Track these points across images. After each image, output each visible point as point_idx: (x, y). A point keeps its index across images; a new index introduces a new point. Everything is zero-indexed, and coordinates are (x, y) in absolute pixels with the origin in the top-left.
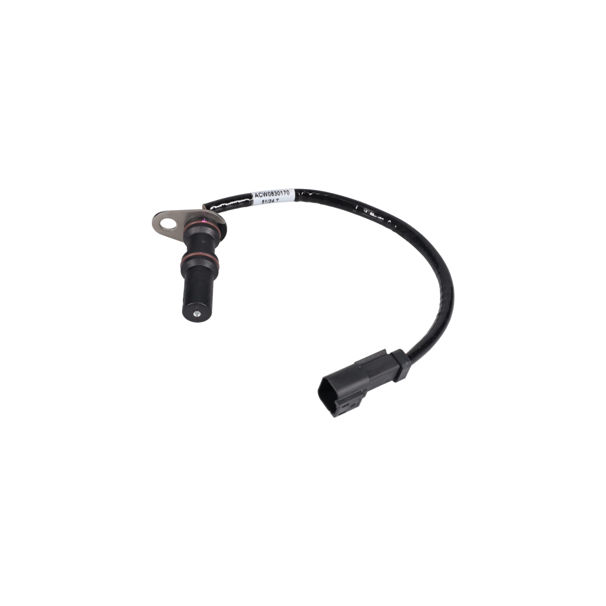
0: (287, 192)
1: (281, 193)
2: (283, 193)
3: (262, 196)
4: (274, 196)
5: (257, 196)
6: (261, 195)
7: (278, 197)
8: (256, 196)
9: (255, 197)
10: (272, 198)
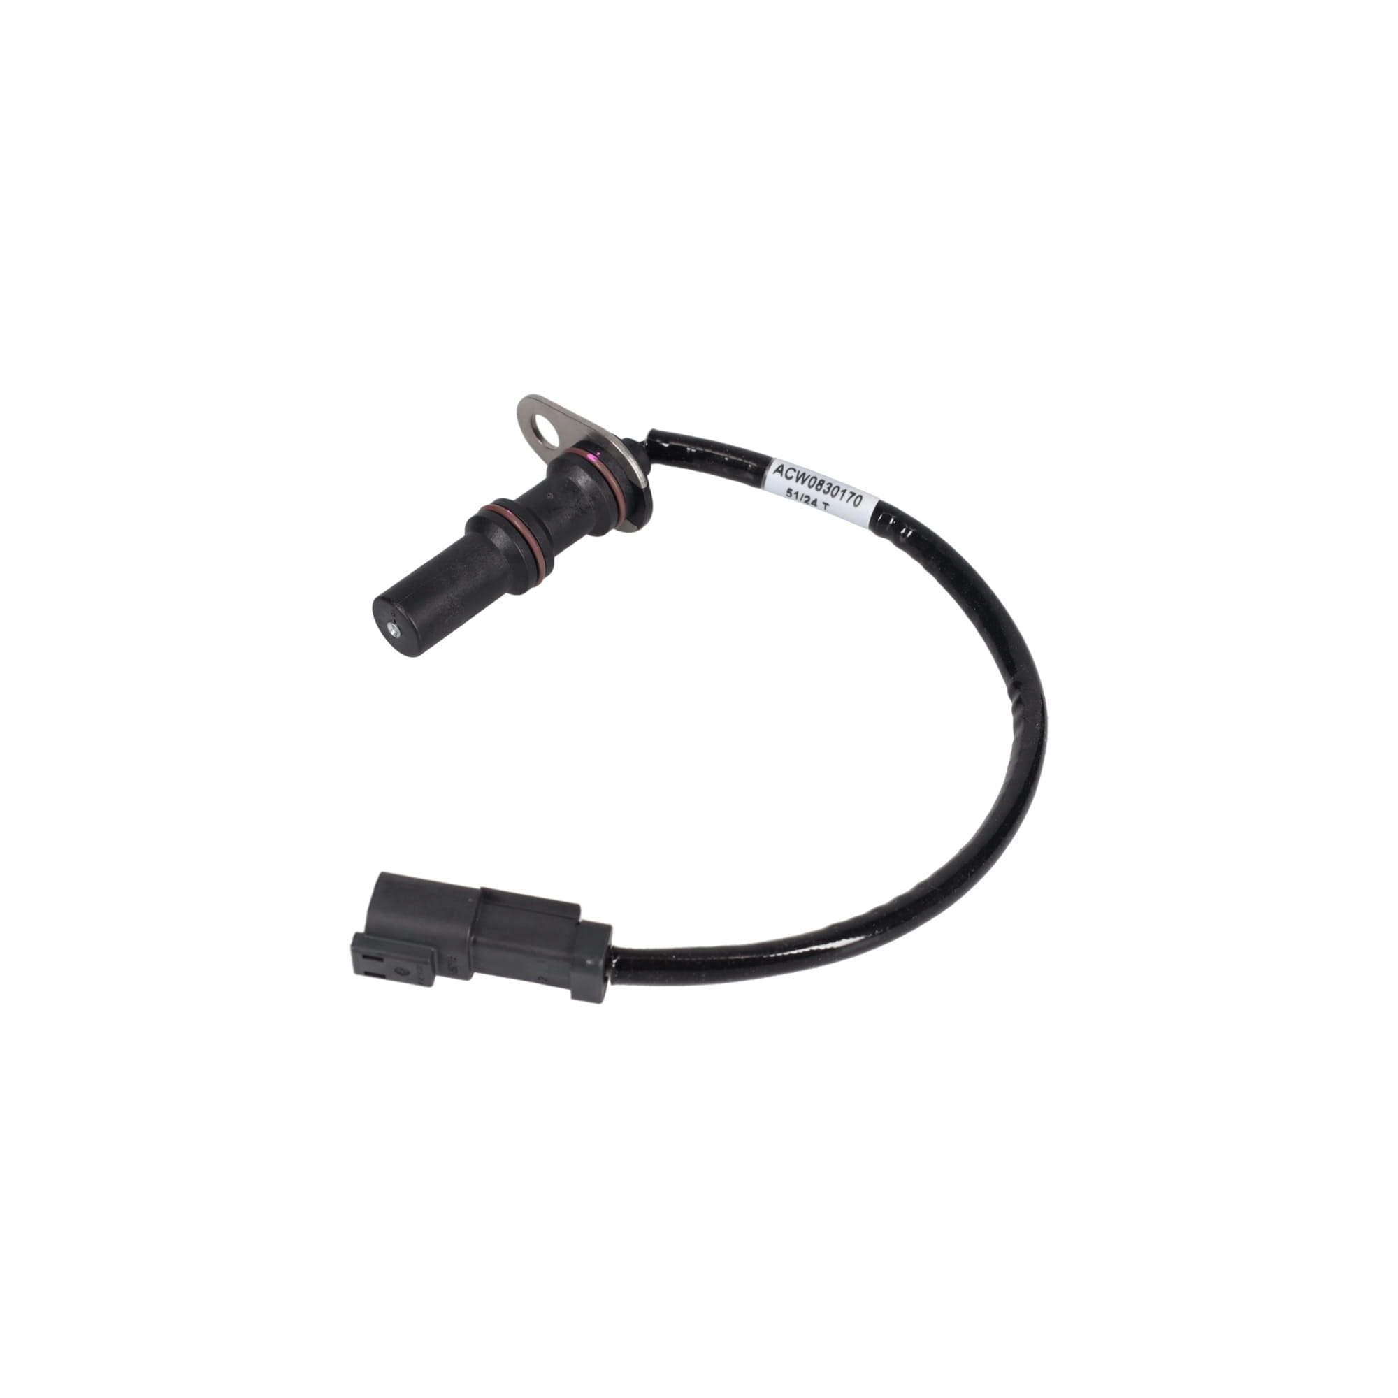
0: (857, 497)
1: (840, 494)
2: (847, 495)
3: (792, 477)
4: (821, 491)
5: (781, 472)
6: (791, 473)
7: (828, 498)
8: (777, 470)
9: (774, 472)
10: (813, 493)
